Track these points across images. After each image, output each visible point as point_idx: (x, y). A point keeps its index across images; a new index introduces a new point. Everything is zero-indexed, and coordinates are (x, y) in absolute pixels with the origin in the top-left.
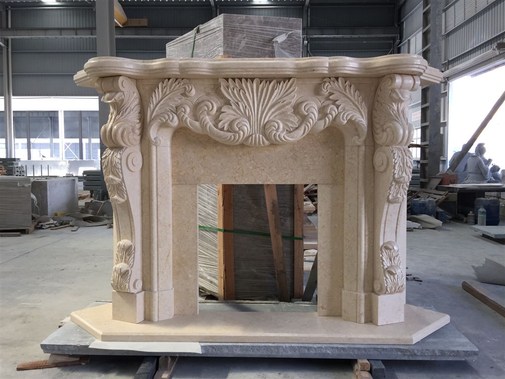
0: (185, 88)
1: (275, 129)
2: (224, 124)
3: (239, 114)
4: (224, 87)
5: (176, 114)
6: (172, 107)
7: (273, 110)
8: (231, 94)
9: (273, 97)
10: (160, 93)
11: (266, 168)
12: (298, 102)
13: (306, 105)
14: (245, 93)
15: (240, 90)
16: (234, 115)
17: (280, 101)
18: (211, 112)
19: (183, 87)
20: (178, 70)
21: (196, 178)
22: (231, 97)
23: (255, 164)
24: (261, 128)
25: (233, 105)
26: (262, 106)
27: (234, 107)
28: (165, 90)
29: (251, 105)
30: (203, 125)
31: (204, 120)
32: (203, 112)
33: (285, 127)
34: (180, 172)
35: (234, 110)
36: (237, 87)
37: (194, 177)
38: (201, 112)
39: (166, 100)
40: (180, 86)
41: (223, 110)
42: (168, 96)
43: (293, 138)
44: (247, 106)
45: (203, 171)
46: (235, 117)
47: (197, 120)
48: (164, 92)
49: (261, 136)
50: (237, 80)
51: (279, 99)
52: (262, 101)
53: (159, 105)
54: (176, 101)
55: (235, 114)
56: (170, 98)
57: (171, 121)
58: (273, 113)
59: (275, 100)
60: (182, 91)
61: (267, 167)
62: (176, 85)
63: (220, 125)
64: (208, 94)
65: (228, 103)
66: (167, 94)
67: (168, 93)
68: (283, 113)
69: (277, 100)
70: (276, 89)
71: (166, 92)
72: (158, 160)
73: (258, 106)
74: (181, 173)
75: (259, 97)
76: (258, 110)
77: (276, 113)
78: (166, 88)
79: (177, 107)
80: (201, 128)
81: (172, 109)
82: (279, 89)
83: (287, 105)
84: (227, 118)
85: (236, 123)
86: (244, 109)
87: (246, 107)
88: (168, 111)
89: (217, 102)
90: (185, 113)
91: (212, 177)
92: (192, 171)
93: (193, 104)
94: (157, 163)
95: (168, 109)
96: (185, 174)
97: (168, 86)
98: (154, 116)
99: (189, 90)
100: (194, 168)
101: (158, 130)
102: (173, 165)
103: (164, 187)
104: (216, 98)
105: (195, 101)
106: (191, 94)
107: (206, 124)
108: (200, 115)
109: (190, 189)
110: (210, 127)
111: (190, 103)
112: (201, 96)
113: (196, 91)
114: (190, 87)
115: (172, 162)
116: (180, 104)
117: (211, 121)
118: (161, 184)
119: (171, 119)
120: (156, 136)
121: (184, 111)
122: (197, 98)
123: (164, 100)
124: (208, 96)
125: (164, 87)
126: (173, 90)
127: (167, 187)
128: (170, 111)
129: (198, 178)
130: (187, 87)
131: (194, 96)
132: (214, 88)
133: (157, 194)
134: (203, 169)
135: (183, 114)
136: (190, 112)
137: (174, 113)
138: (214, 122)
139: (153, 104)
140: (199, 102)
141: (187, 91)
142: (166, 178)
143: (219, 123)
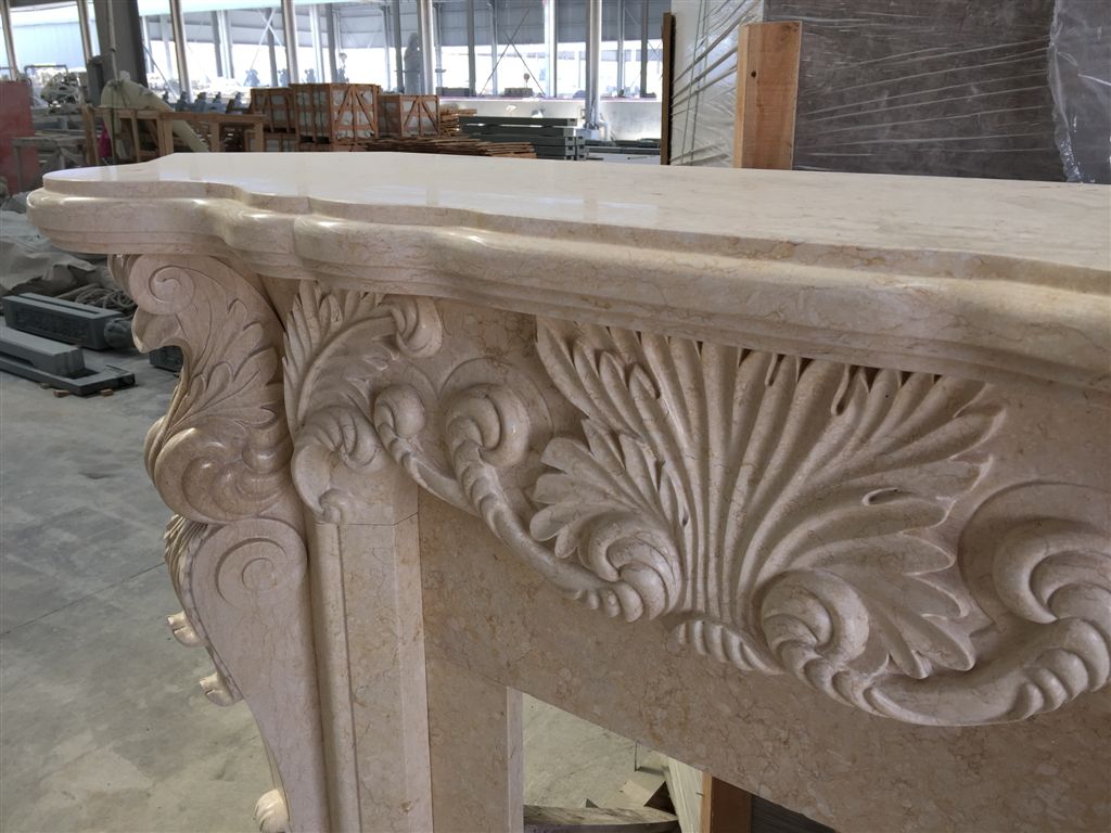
0: (391, 315)
2: (556, 523)
3: (628, 496)
4: (552, 339)
6: (359, 393)
7: (814, 524)
9: (817, 452)
13: (1048, 561)
14: (658, 395)
15: (628, 372)
16: (605, 495)
17: (857, 482)
18: (496, 455)
19: (384, 308)
21: (503, 660)
22: (590, 401)
24: (740, 602)
25: (593, 442)
26: (754, 482)
27: (598, 455)
28: (323, 312)
29: (691, 464)
33: (884, 638)
34: (449, 615)
35: (602, 471)
36: (613, 351)
37: (496, 654)
38: (457, 443)
39: (337, 353)
40: (371, 306)
41: (548, 458)
42: (341, 338)
44: (669, 468)
46: (609, 504)
47: (449, 471)
48: (324, 321)
49: (735, 640)
51: (869, 468)
52: (751, 454)
53: (313, 374)
54: (369, 369)
55: (608, 489)
56: (345, 352)
58: (814, 539)
59: (832, 468)
60: (383, 325)
62: (358, 297)
63: (539, 521)
64: (494, 356)
65: (572, 427)
66: (332, 330)
68: (881, 559)
69: (847, 474)
70: (841, 408)
71: (329, 321)
72: (348, 577)
73: (731, 473)
74: (455, 625)
75: (735, 429)
76: (726, 499)
77: (835, 548)
78: (324, 303)
81: (356, 399)
82: (861, 406)
83: (912, 520)
84: (568, 504)
85: (603, 549)
86: (647, 476)
87: (659, 466)
88: (347, 407)
89: (534, 402)
90: (395, 431)
91: (560, 683)
92: (489, 628)
93: (435, 389)
94: (343, 586)
95: (346, 397)
96: (465, 629)
97: (334, 295)
98: (307, 412)
99: (410, 329)
100: (494, 619)
101: (334, 466)
102: (427, 581)
103: (378, 675)
104: (527, 382)
105: (446, 377)
106: (415, 351)
107: (481, 502)
108: (456, 453)
109: (483, 693)
110: (498, 517)
111: (423, 383)
112: (466, 357)
113: (446, 331)
114: (412, 315)
115: (421, 570)
116: (387, 379)
117: (506, 488)
118: (364, 661)
119: (350, 445)
120: (328, 488)
121: (391, 421)
122: (454, 367)
123: (327, 352)
124: (496, 363)
125: (318, 297)
126: (354, 312)
127: (390, 674)
128: (352, 403)
129: (508, 665)
130: (398, 314)
131: (438, 352)
132: (521, 331)
133: (353, 698)
134: (528, 635)
135: (392, 435)
136: (425, 426)
137: (366, 419)
138: (518, 496)
139: (295, 364)
140: (457, 385)
141: (401, 335)
142: (384, 643)
143: (534, 514)
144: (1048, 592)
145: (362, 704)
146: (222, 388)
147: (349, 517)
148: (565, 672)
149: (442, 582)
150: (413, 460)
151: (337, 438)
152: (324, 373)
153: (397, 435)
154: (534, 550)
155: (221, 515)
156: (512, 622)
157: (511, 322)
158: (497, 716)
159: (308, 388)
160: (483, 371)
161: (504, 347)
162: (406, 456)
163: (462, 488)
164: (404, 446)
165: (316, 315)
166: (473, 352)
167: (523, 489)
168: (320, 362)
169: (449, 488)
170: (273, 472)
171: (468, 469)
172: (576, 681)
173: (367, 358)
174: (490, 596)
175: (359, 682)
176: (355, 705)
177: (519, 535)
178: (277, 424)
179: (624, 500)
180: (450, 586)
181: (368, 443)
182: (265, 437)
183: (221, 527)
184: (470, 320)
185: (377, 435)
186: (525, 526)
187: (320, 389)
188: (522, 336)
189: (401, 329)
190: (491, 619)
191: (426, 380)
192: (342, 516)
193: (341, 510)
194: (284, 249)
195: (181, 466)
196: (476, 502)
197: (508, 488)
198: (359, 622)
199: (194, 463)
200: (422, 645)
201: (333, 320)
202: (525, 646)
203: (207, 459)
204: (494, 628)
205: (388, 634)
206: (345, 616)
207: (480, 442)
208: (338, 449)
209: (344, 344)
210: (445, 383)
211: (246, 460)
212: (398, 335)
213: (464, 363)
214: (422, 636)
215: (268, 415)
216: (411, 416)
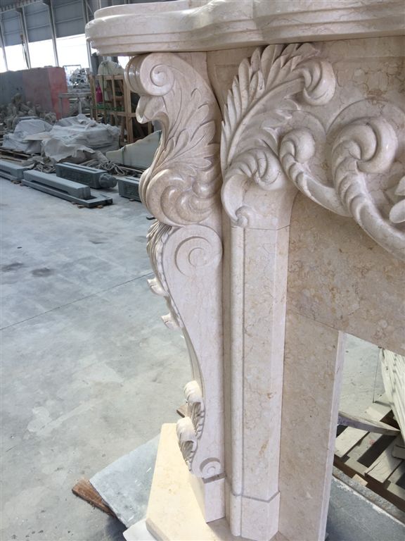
0: (301, 76)
5: (278, 157)
6: (270, 136)
10: (244, 93)
19: (297, 72)
21: (338, 315)
28: (253, 84)
30: (345, 202)
31: (347, 186)
32: (345, 159)
37: (334, 311)
38: (339, 160)
39: (258, 113)
40: (289, 72)
42: (262, 101)
47: (330, 182)
48: (252, 91)
53: (242, 128)
54: (279, 119)
56: (265, 110)
57: (263, 178)
60: (294, 86)
62: (279, 68)
63: (397, 211)
64: (375, 96)
66: (258, 96)
67: (260, 92)
71: (256, 90)
72: (248, 260)
74: (307, 293)
78: (254, 78)
79: (280, 138)
80: (340, 207)
81: (268, 142)
88: (261, 148)
90: (295, 157)
91: (379, 330)
92: (331, 295)
93: (325, 128)
94: (244, 266)
95: (261, 141)
96: (314, 296)
97: (262, 71)
98: (234, 157)
99: (314, 83)
100: (335, 289)
101: (246, 191)
102: (291, 267)
103: (260, 319)
104: (399, 111)
105: (333, 118)
106: (316, 99)
107: (353, 200)
108: (337, 168)
109: (322, 334)
110: (363, 211)
111: (316, 124)
112: (351, 101)
113: (338, 84)
114: (317, 73)
115: (288, 260)
116: (291, 126)
117: (371, 191)
118: (253, 311)
119: (262, 171)
120: (241, 206)
121: (293, 151)
122: (341, 110)
123: (252, 112)
124: (375, 102)
125: (250, 74)
126: (272, 82)
127: (267, 319)
128: (264, 145)
129: (342, 317)
130: (307, 74)
131: (331, 100)
132: (400, 74)
133: (244, 331)
134: (358, 299)
135: (292, 160)
136: (315, 155)
137: (274, 154)
138: (380, 196)
139: (230, 125)
140: (342, 122)
141: (307, 89)
142: (265, 301)
143: (392, 207)
145: (249, 335)
146: (184, 145)
147: (252, 222)
148: (383, 323)
149: (301, 268)
150: (305, 176)
151: (254, 167)
152: (247, 128)
153: (296, 160)
154: (390, 230)
155: (180, 221)
156: (348, 291)
157: (392, 68)
158: (330, 348)
159: (236, 139)
160: (365, 109)
161: (383, 87)
162: (300, 174)
163: (339, 193)
164: (300, 167)
165: (248, 87)
166: (358, 95)
167: (385, 190)
168: (246, 121)
169: (328, 194)
170: (208, 197)
171: (345, 178)
172: (390, 328)
173: (279, 112)
174: (334, 276)
175: (249, 322)
176: (245, 335)
177: (379, 221)
178: (213, 169)
180: (307, 270)
181: (274, 169)
182: (207, 175)
183: (179, 228)
184: (359, 73)
185: (281, 164)
186: (384, 214)
187: (244, 139)
188: (399, 77)
189: (307, 85)
190: (332, 289)
191: (318, 123)
192: (248, 222)
193: (248, 218)
194: (246, 16)
195: (161, 190)
196: (349, 201)
197: (373, 190)
198: (252, 287)
199: (167, 189)
200: (285, 305)
201: (258, 89)
202: (355, 306)
203: (174, 186)
204: (334, 296)
205: (268, 296)
206: (244, 284)
207: (359, 157)
208: (254, 175)
209: (264, 105)
210: (333, 122)
211: (195, 190)
212: (305, 90)
213: (350, 105)
214: (285, 300)
215: (208, 163)
216: (307, 146)
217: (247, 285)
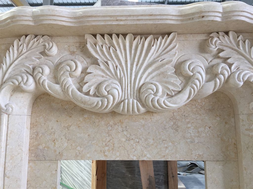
0: (45, 46)
1: (153, 92)
2: (90, 87)
3: (108, 75)
4: (91, 43)
6: (29, 68)
7: (150, 70)
8: (99, 52)
9: (150, 55)
10: (16, 52)
11: (141, 139)
12: (180, 60)
13: (190, 64)
14: (116, 50)
15: (109, 48)
16: (103, 76)
17: (157, 59)
18: (74, 73)
19: (43, 44)
20: (31, 19)
21: (57, 153)
22: (99, 55)
23: (128, 136)
24: (135, 92)
25: (101, 64)
26: (137, 65)
27: (102, 67)
28: (21, 48)
29: (124, 64)
30: (64, 89)
31: (65, 82)
32: (64, 72)
33: (165, 90)
34: (39, 145)
35: (103, 71)
36: (106, 44)
37: (55, 151)
38: (62, 73)
39: (22, 59)
40: (39, 43)
41: (89, 71)
42: (25, 55)
43: (175, 103)
44: (119, 66)
45: (66, 144)
46: (104, 79)
47: (57, 83)
48: (20, 51)
49: (135, 101)
50: (106, 36)
51: (158, 57)
52: (136, 60)
53: (13, 65)
54: (33, 61)
55: (104, 75)
56: (26, 58)
57: (25, 84)
58: (150, 74)
59: (152, 59)
60: (41, 49)
61: (143, 139)
62: (34, 42)
63: (85, 88)
64: (72, 53)
65: (95, 62)
66: (23, 53)
67: (24, 51)
68: (163, 73)
69: (155, 59)
70: (153, 46)
71: (22, 51)
72: (9, 132)
73: (132, 65)
74: (41, 147)
75: (132, 55)
76: (131, 70)
77: (154, 74)
78: (22, 46)
79: (34, 69)
80: (62, 93)
81: (28, 70)
82: (156, 45)
83: (167, 63)
84: (94, 80)
85: (104, 87)
86: (114, 69)
87: (117, 67)
88: (24, 73)
89: (83, 62)
90: (42, 74)
91: (77, 152)
92: (53, 144)
93: (54, 64)
94: (7, 135)
95: (23, 70)
96: (45, 147)
97: (25, 44)
98: (7, 79)
99: (50, 47)
100: (55, 140)
101: (12, 95)
105: (57, 61)
106: (51, 53)
107: (68, 87)
108: (61, 76)
109: (50, 166)
111: (50, 63)
112: (64, 55)
114: (51, 44)
115: (30, 133)
116: (38, 64)
117: (74, 84)
118: (11, 161)
119: (25, 80)
120: (8, 103)
122: (60, 58)
123: (20, 59)
124: (73, 55)
125: (20, 44)
126: (31, 48)
128: (25, 72)
129: (59, 153)
130: (47, 44)
131: (56, 55)
132: (80, 46)
133: (5, 175)
134: (67, 141)
135: (40, 75)
136: (50, 74)
137: (31, 75)
138: (78, 85)
139: (6, 65)
140: (61, 62)
141: (47, 50)
142: (19, 154)
143: (82, 88)
144: (191, 69)
147: (14, 110)
148: (79, 148)
150: (47, 81)
151: (20, 80)
152: (16, 65)
156: (62, 139)
157: (78, 45)
159: (10, 70)
160: (69, 57)
161: (75, 50)
164: (44, 78)
165: (18, 50)
166: (66, 53)
167: (79, 83)
168: (16, 62)
169: (57, 87)
171: (65, 79)
173: (34, 58)
174: (54, 134)
175: (8, 169)
179: (108, 77)
180: (40, 135)
181: (31, 79)
184: (66, 46)
185: (34, 78)
187: (14, 70)
188: (80, 47)
189: (47, 48)
192: (12, 110)
193: (12, 108)
197: (75, 84)
198: (11, 147)
201: (23, 50)
204: (55, 143)
205: (20, 151)
206: (6, 146)
207: (70, 71)
208: (19, 83)
209: (26, 56)
210: (57, 62)
212: (46, 50)
213: (63, 56)
216: (47, 71)
217: (8, 146)
